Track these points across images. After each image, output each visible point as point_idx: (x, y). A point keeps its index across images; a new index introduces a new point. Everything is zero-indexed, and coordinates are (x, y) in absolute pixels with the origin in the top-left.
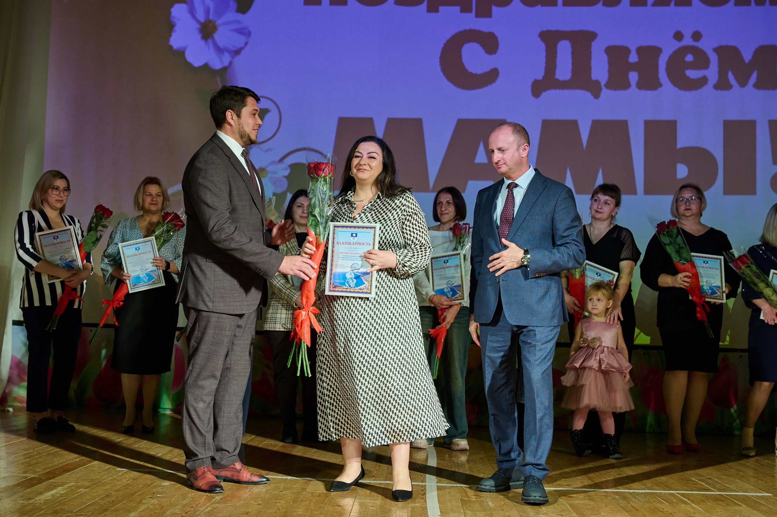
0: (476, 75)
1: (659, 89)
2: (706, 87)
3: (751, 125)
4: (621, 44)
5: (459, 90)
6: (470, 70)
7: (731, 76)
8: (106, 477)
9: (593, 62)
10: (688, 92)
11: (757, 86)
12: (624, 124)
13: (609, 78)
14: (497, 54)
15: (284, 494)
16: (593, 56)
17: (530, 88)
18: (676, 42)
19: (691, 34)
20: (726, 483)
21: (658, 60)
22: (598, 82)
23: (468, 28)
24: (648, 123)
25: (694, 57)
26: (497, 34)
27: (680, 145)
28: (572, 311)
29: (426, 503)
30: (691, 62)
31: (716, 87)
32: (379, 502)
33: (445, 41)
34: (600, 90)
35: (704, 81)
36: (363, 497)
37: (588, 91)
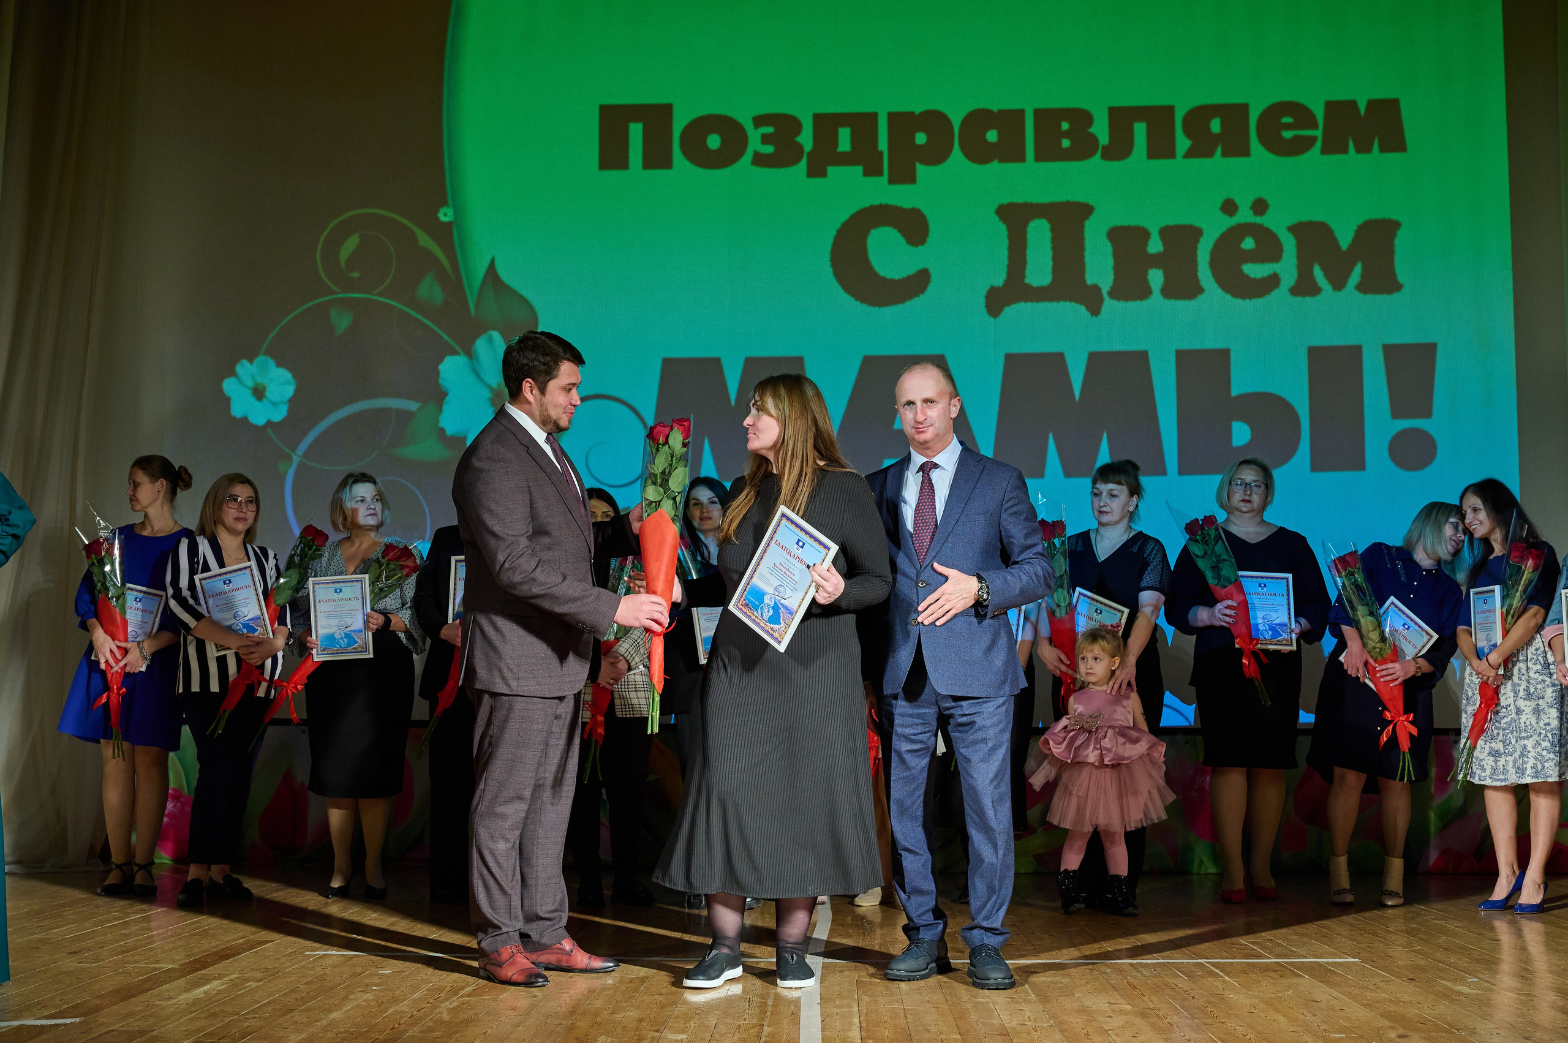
0: (892, 281)
1: (1200, 297)
2: (1276, 291)
3: (1354, 353)
4: (1133, 223)
5: (865, 307)
6: (882, 273)
7: (1318, 272)
8: (289, 964)
9: (1086, 254)
10: (1248, 300)
11: (1362, 288)
12: (1141, 358)
13: (1115, 281)
14: (926, 244)
16: (1088, 243)
17: (983, 300)
18: (1226, 217)
19: (1250, 204)
21: (1195, 249)
22: (1096, 289)
23: (876, 202)
24: (1181, 355)
25: (1256, 242)
26: (926, 211)
27: (1235, 391)
28: (1058, 672)
30: (1252, 251)
31: (1295, 291)
33: (838, 226)
34: (1101, 301)
35: (1272, 282)
37: (1081, 303)
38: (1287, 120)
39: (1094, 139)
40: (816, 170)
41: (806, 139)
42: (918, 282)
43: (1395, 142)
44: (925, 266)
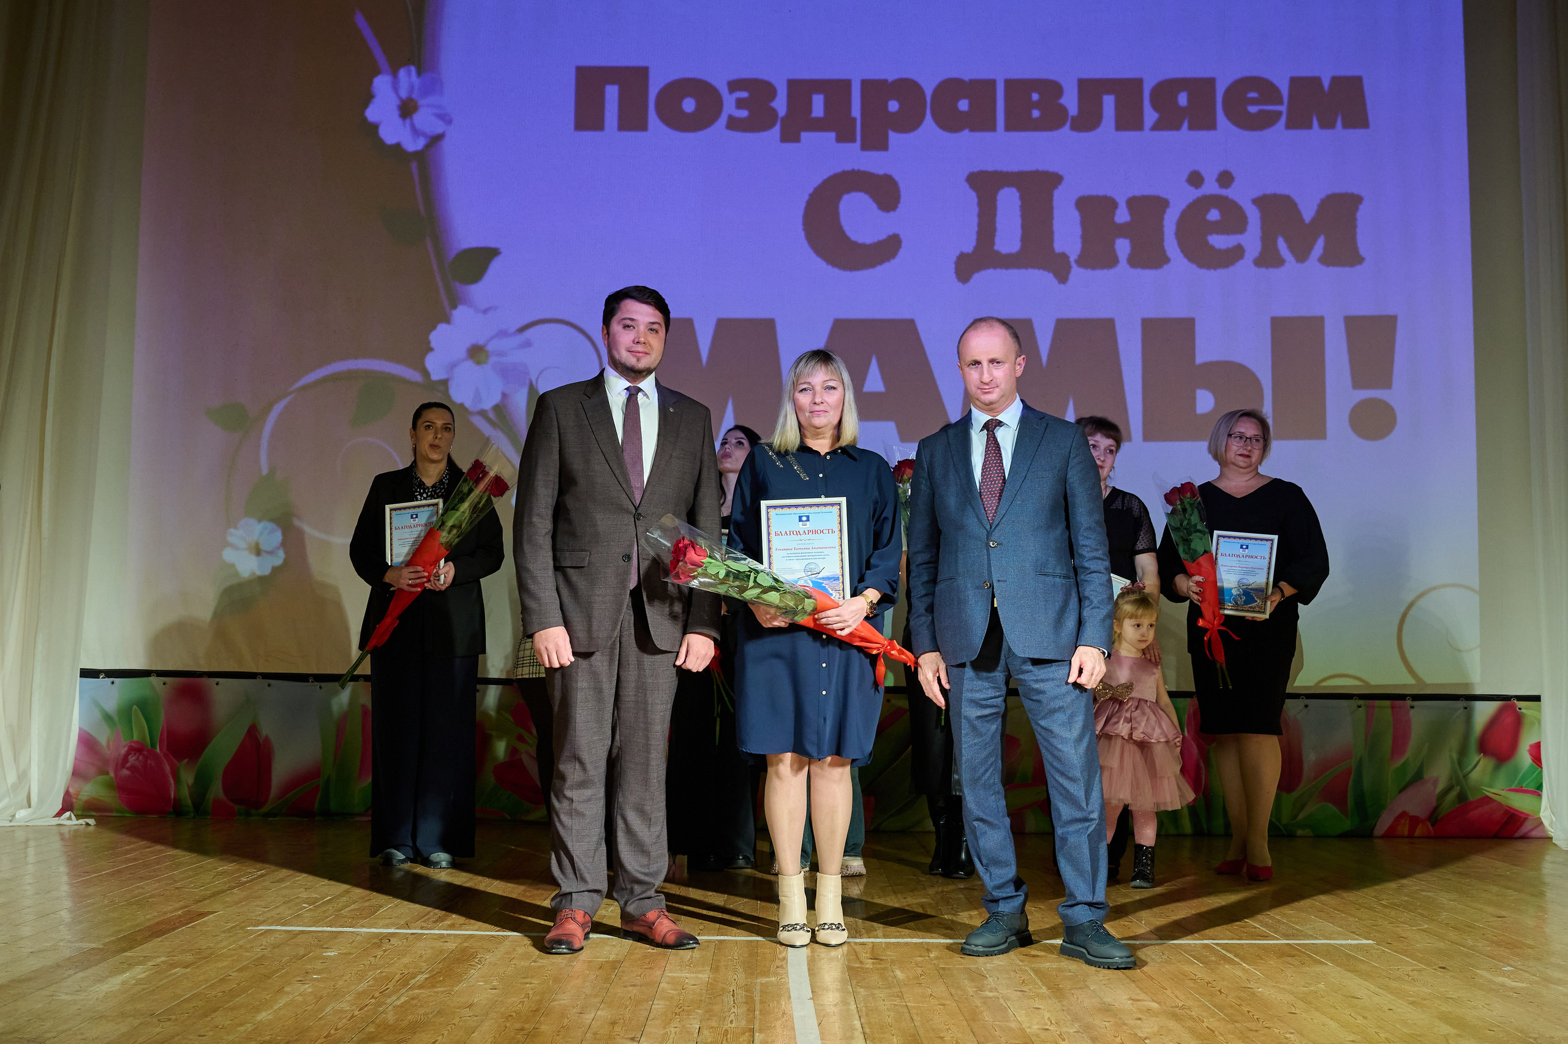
0: (864, 246)
1: (1165, 267)
2: (1241, 262)
3: (1315, 325)
4: (1100, 192)
5: (836, 271)
6: (854, 238)
7: (1282, 245)
9: (1055, 222)
10: (1212, 271)
11: (1326, 260)
12: (1107, 327)
13: (1083, 250)
14: (898, 210)
15: (539, 967)
16: (1056, 213)
17: (953, 266)
18: (1192, 189)
19: (1215, 177)
20: (1297, 923)
21: (1162, 219)
22: (1064, 257)
23: (848, 168)
24: (1148, 325)
25: (1221, 213)
26: (897, 178)
27: (1200, 358)
29: (787, 976)
30: (1216, 222)
31: (1259, 262)
32: (706, 976)
33: (810, 191)
34: (1070, 267)
35: (1237, 253)
36: (678, 968)
37: (1049, 271)
38: (1253, 95)
39: (1064, 110)
40: (790, 136)
41: (780, 104)
42: (889, 248)
43: (1357, 118)
44: (897, 232)
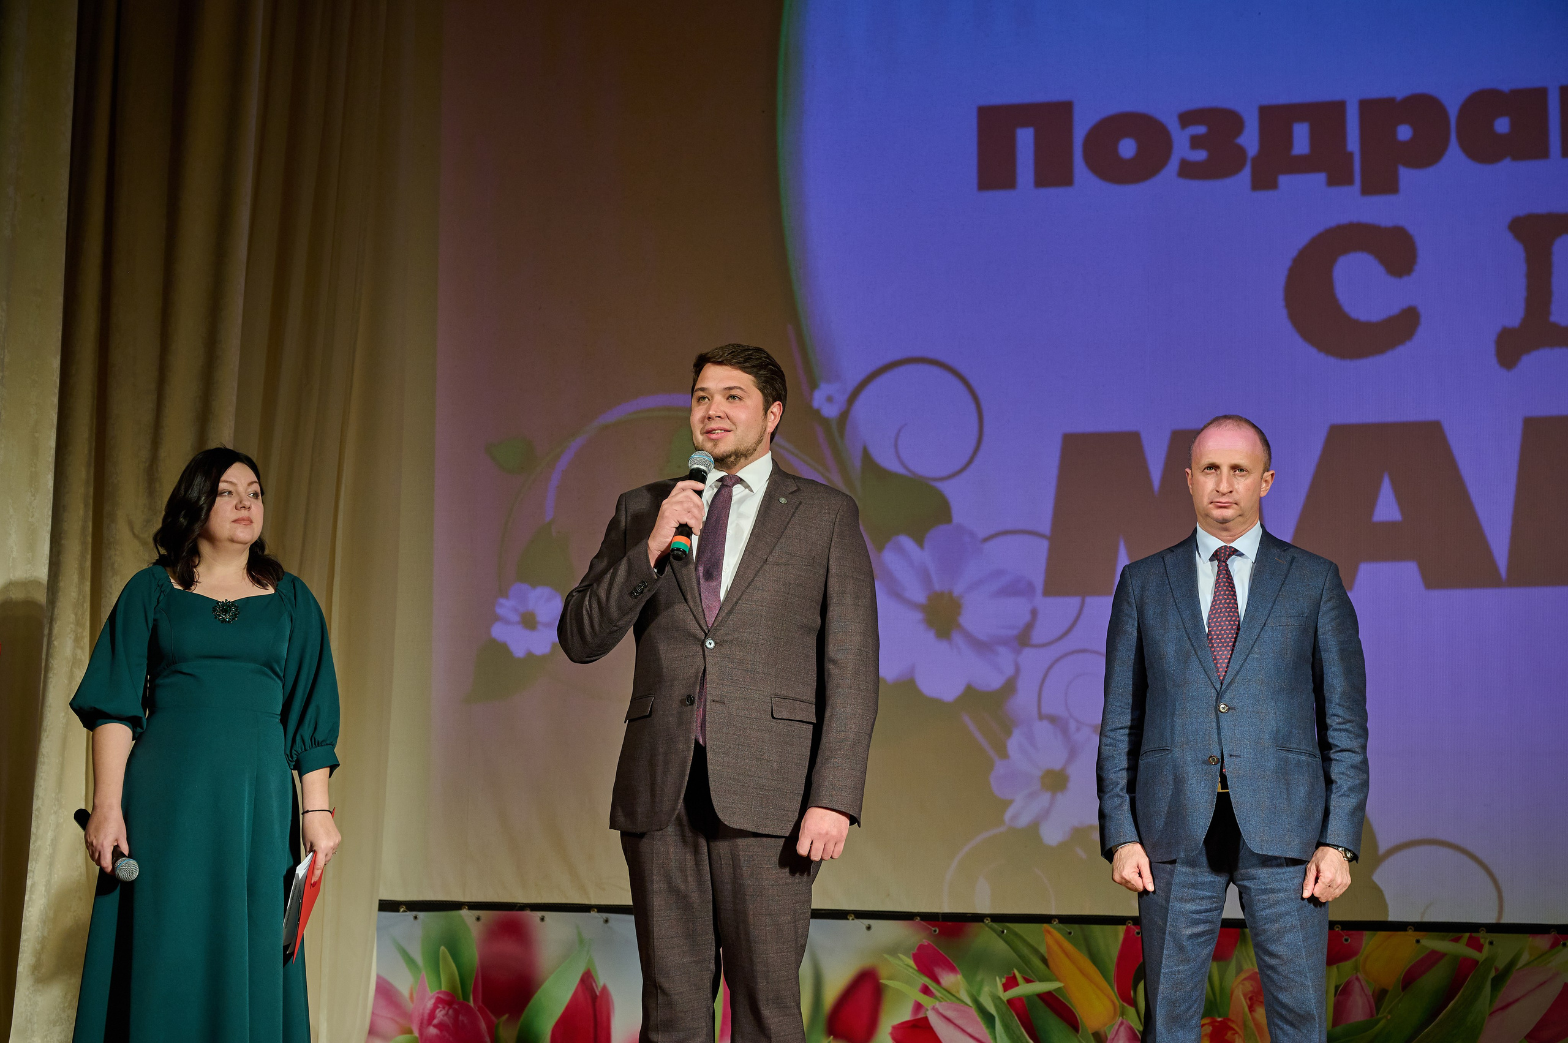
0: (1368, 325)
5: (1332, 361)
6: (1353, 314)
14: (1414, 274)
17: (1492, 349)
23: (1344, 219)
26: (1412, 229)
33: (1294, 253)
40: (1264, 181)
41: (1250, 140)
42: (1404, 325)
44: (1414, 304)
